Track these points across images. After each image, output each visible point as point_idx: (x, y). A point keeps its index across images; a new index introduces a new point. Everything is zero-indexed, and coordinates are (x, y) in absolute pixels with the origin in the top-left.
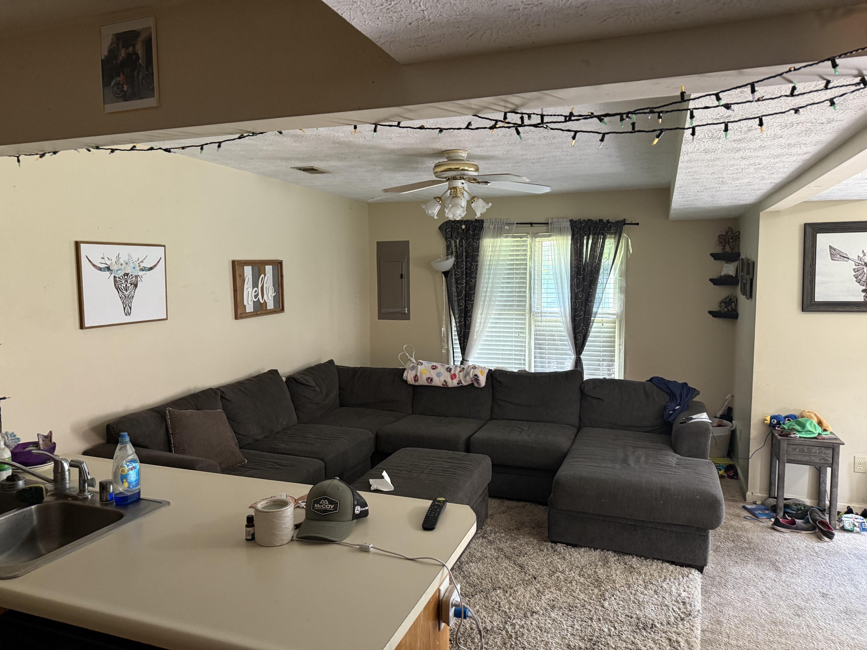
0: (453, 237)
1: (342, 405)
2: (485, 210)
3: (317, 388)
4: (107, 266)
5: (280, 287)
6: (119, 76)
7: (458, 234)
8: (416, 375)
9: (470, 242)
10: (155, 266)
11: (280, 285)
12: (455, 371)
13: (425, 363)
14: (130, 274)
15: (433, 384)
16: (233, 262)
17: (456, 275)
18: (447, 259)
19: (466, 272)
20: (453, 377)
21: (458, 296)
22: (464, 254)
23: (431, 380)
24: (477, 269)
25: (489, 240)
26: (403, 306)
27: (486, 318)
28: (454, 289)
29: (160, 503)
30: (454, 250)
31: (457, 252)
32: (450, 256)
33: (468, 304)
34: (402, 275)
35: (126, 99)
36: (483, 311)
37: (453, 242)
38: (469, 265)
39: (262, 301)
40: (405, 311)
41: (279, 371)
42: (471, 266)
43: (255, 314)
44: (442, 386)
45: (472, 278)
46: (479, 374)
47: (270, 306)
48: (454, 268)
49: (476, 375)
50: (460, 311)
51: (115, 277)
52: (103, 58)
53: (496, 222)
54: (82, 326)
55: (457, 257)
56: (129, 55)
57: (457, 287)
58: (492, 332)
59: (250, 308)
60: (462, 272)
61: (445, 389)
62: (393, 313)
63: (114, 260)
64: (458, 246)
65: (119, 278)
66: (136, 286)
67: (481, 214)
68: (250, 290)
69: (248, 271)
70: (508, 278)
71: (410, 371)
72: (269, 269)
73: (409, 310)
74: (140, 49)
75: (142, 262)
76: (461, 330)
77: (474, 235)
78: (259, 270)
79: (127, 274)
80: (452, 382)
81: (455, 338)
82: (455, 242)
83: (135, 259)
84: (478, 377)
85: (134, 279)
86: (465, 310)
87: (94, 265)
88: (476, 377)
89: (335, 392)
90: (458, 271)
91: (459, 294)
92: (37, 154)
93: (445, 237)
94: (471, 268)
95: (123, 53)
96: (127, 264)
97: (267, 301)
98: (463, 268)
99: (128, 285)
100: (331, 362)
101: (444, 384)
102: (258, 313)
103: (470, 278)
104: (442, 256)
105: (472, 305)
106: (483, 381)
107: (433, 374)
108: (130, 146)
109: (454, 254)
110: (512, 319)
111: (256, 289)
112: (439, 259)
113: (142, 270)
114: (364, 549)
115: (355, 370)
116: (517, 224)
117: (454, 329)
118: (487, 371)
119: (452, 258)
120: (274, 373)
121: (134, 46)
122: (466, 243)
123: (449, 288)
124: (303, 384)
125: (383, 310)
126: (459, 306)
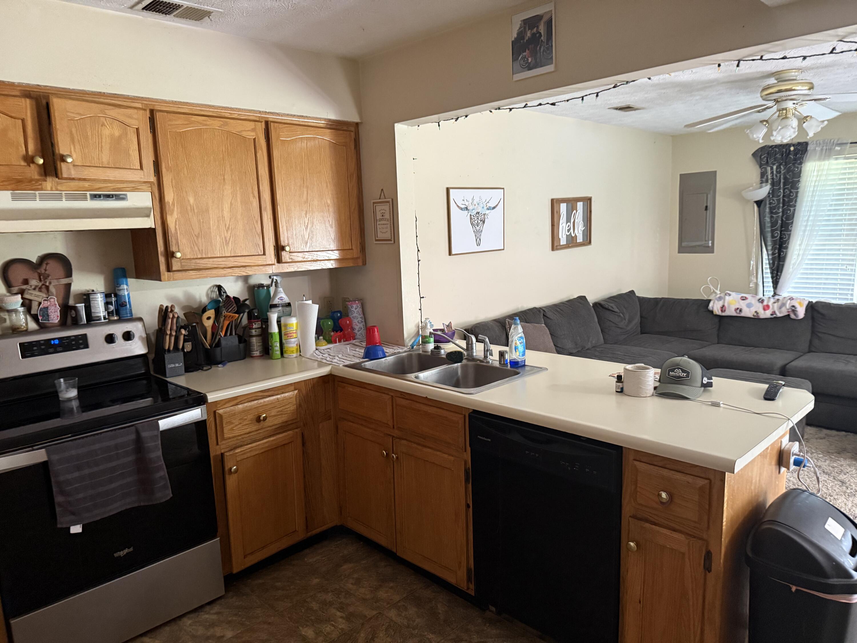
0: (770, 163)
1: (642, 333)
2: (819, 129)
3: (621, 315)
4: (466, 206)
5: (588, 222)
6: (525, 52)
7: (775, 159)
8: (723, 306)
9: (790, 167)
10: (497, 205)
11: (589, 219)
12: (768, 301)
13: (733, 294)
14: (480, 213)
15: (743, 314)
16: (552, 200)
17: (770, 204)
18: (761, 187)
19: (784, 200)
20: (766, 308)
21: (772, 226)
22: (782, 181)
23: (741, 311)
24: (797, 196)
25: (814, 163)
26: (707, 239)
27: (805, 250)
28: (768, 219)
29: (541, 368)
30: (769, 177)
31: (773, 179)
32: (764, 184)
33: (784, 234)
34: (707, 207)
35: (530, 69)
36: (802, 243)
37: (769, 169)
38: (788, 192)
39: (573, 235)
40: (708, 244)
41: (587, 297)
42: (790, 193)
43: (567, 246)
44: (752, 317)
45: (791, 206)
46: (797, 305)
47: (580, 239)
48: (769, 196)
49: (793, 306)
50: (774, 243)
51: (471, 215)
52: (513, 39)
53: (824, 143)
54: (450, 253)
55: (773, 184)
56: (533, 35)
57: (772, 217)
58: (812, 264)
59: (563, 241)
60: (779, 200)
61: (756, 320)
62: (695, 247)
63: (471, 201)
64: (775, 172)
65: (473, 216)
66: (484, 222)
67: (814, 134)
68: (564, 225)
69: (563, 207)
70: (836, 205)
71: (716, 301)
72: (580, 205)
73: (713, 243)
74: (542, 29)
75: (488, 202)
76: (773, 263)
77: (795, 160)
78: (572, 207)
79: (479, 213)
80: (765, 313)
81: (767, 271)
82: (772, 169)
83: (484, 201)
84: (796, 308)
85: (483, 216)
86: (780, 241)
87: (458, 206)
88: (793, 308)
89: (637, 320)
90: (773, 200)
91: (773, 224)
92: (452, 119)
93: (759, 163)
94: (790, 196)
95: (529, 34)
96: (478, 204)
97: (577, 235)
98: (780, 196)
99: (479, 221)
100: (632, 292)
101: (755, 314)
102: (570, 245)
103: (788, 206)
104: (754, 184)
105: (789, 235)
106: (801, 313)
107: (743, 305)
108: (523, 105)
109: (770, 182)
110: (839, 250)
111: (569, 224)
112: (751, 188)
113: (488, 209)
114: (716, 405)
115: (656, 301)
116: (851, 143)
117: (766, 261)
118: (806, 303)
119: (766, 185)
120: (583, 299)
121: (538, 27)
122: (785, 169)
123: (762, 218)
124: (609, 310)
125: (684, 244)
126: (773, 236)
